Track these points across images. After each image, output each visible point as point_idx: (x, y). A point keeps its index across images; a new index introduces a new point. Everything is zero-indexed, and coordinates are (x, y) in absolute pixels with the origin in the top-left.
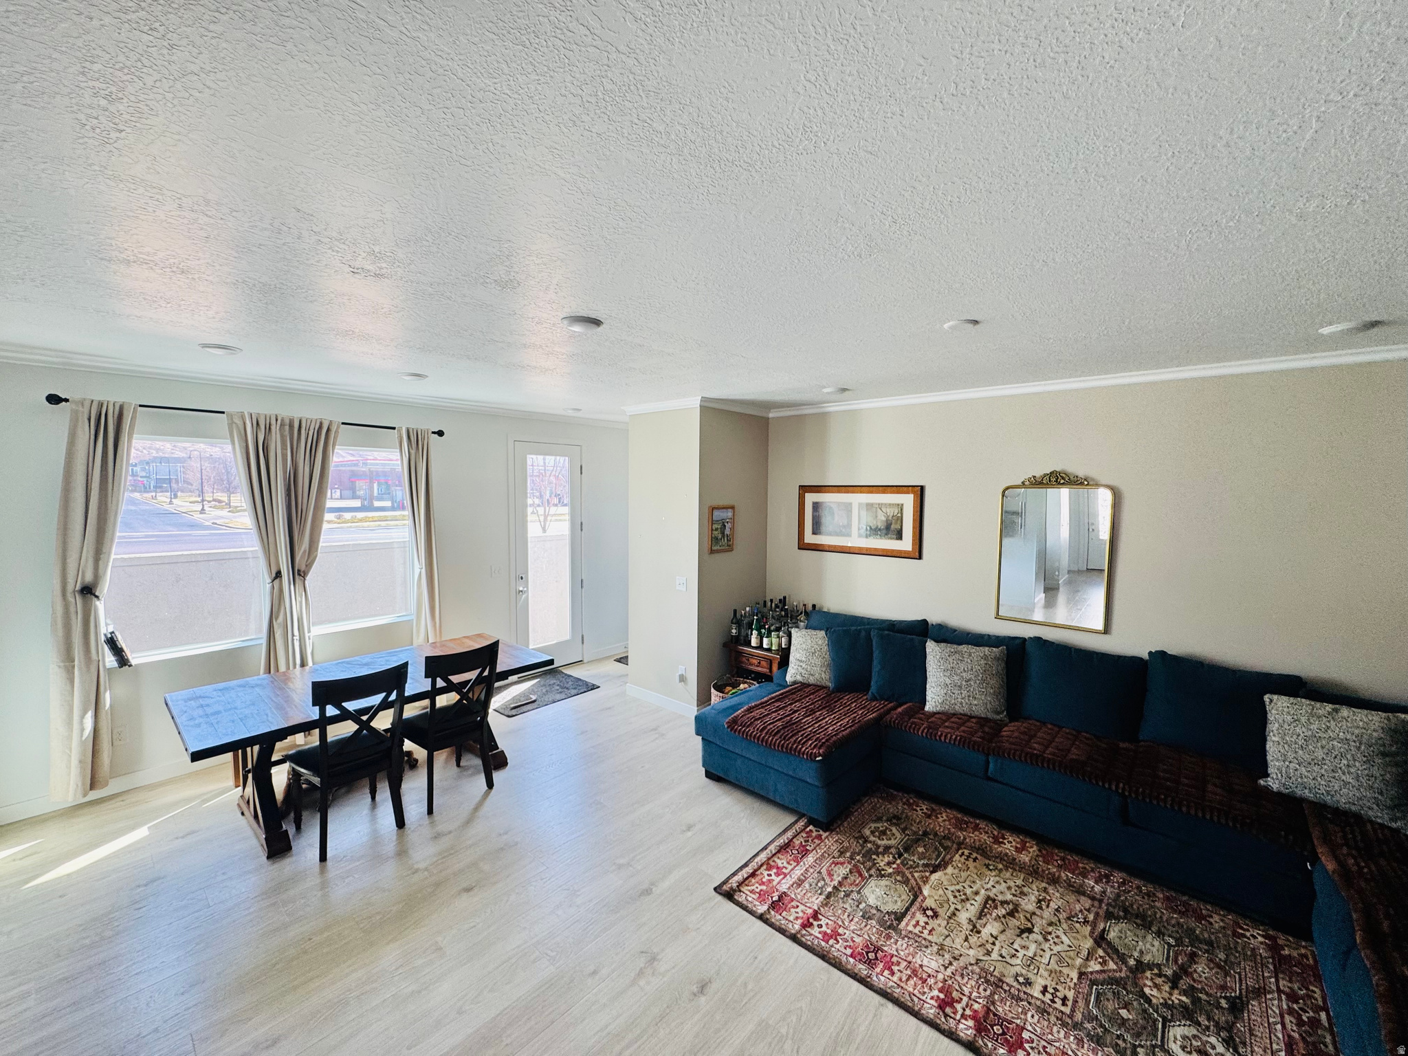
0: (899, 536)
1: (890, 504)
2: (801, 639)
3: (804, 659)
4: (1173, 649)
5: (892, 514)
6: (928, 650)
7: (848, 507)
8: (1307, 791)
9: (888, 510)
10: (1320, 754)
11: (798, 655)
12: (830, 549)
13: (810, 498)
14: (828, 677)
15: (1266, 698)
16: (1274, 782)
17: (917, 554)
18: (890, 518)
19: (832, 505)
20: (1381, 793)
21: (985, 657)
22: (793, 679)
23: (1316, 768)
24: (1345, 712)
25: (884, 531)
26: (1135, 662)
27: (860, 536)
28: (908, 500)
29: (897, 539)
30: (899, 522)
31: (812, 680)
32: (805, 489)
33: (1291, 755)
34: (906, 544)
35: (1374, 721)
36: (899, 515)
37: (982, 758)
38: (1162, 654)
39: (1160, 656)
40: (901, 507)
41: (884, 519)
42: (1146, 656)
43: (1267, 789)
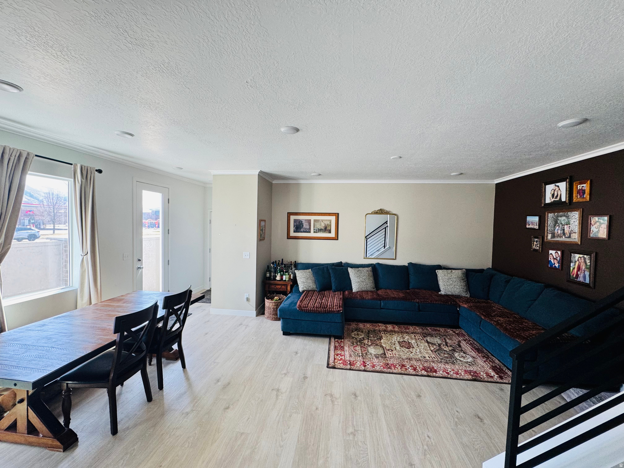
0: (330, 232)
1: (326, 220)
2: (301, 274)
3: (305, 281)
4: (413, 262)
5: (327, 224)
6: (349, 271)
7: (309, 221)
8: (450, 292)
9: (326, 222)
10: (451, 282)
11: (302, 280)
12: (302, 238)
13: (293, 218)
14: (315, 287)
15: (436, 271)
16: (442, 292)
17: (337, 238)
18: (326, 225)
19: (302, 220)
20: (463, 289)
21: (368, 271)
22: (302, 290)
23: (451, 286)
24: (453, 271)
25: (324, 230)
26: (404, 266)
27: (314, 232)
28: (333, 218)
29: (329, 233)
30: (330, 226)
31: (310, 289)
32: (289, 214)
33: (445, 284)
34: (333, 235)
35: (460, 271)
36: (330, 224)
37: (379, 302)
38: (411, 263)
39: (410, 264)
40: (330, 221)
41: (324, 225)
42: (407, 265)
43: (441, 295)
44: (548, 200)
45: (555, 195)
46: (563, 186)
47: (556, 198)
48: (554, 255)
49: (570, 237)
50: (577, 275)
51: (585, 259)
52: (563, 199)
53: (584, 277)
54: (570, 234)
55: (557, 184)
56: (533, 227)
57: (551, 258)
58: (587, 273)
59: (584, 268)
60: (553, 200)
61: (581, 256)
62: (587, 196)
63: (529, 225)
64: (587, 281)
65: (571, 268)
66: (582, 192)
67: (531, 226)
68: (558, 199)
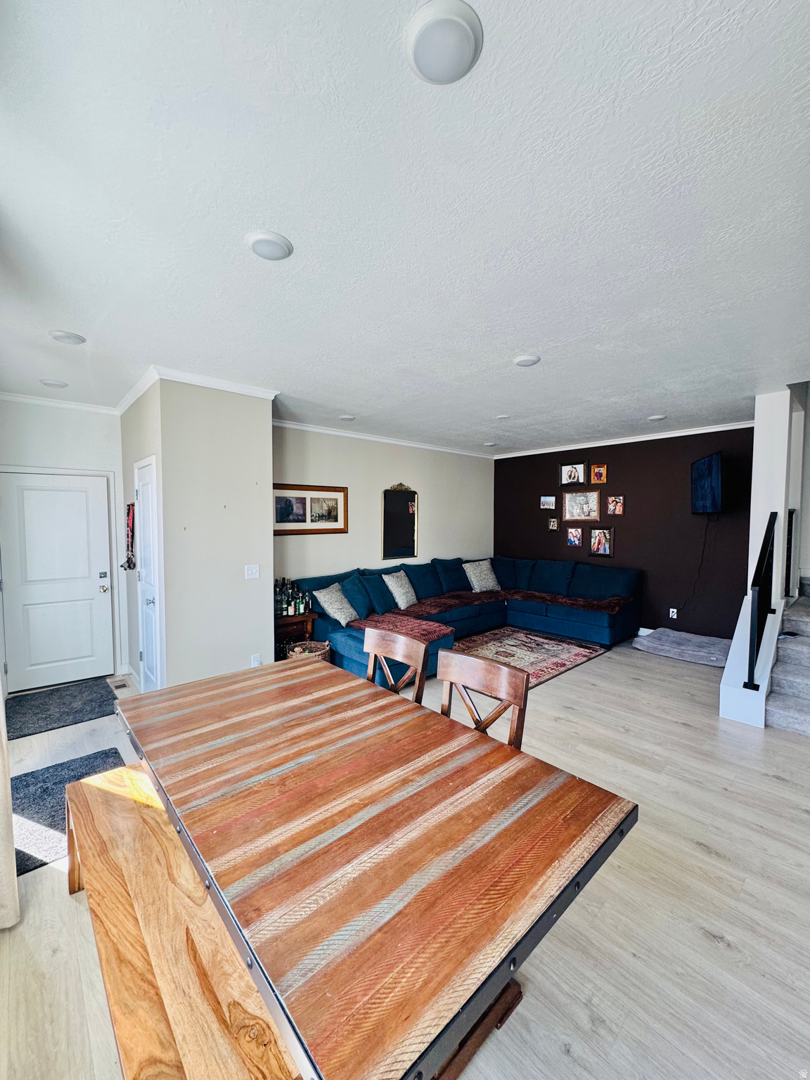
1: (330, 499)
2: (325, 596)
4: (436, 557)
5: (331, 506)
6: (385, 580)
7: (302, 501)
8: (483, 589)
9: (329, 503)
13: (275, 493)
14: (355, 613)
15: (463, 565)
16: (477, 588)
17: (346, 530)
19: (291, 499)
20: (495, 581)
22: (346, 622)
23: (483, 581)
24: (481, 563)
25: (327, 517)
26: (428, 564)
27: (312, 521)
28: (340, 496)
29: (335, 521)
30: (336, 510)
34: (340, 524)
36: (336, 506)
39: (435, 561)
40: (336, 500)
41: (327, 508)
43: (476, 593)
44: (565, 480)
45: (573, 476)
46: (580, 468)
47: (573, 479)
48: (574, 534)
49: (589, 515)
50: (598, 549)
51: (604, 533)
52: (581, 480)
53: (605, 549)
54: (589, 513)
55: (574, 466)
56: (548, 507)
57: (570, 537)
58: (607, 546)
59: (604, 541)
60: (570, 481)
61: (601, 531)
62: (604, 479)
63: (544, 506)
64: (608, 552)
65: (592, 544)
66: (599, 475)
67: (546, 507)
68: (575, 480)
